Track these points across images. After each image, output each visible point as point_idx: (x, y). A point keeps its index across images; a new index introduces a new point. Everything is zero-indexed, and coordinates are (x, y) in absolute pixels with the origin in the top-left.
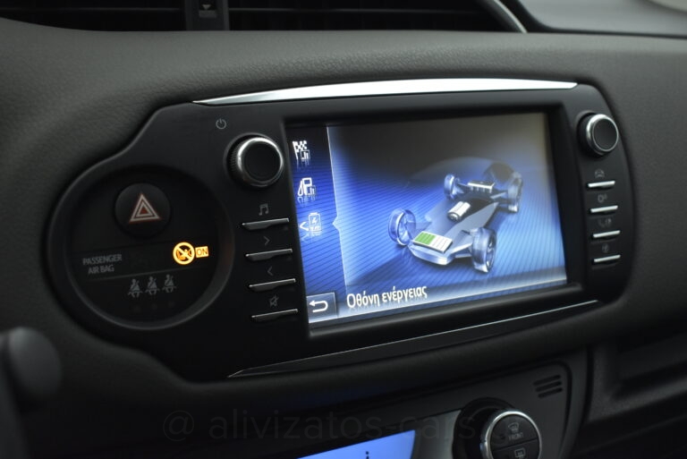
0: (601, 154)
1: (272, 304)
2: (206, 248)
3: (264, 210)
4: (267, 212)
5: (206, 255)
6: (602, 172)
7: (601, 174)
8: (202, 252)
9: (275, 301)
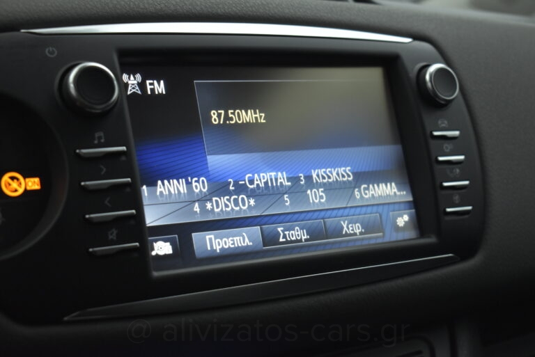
0: (443, 102)
1: (110, 237)
2: (37, 180)
3: (100, 138)
4: (103, 141)
5: (37, 187)
6: (446, 122)
7: (445, 123)
8: (34, 184)
9: (115, 234)
